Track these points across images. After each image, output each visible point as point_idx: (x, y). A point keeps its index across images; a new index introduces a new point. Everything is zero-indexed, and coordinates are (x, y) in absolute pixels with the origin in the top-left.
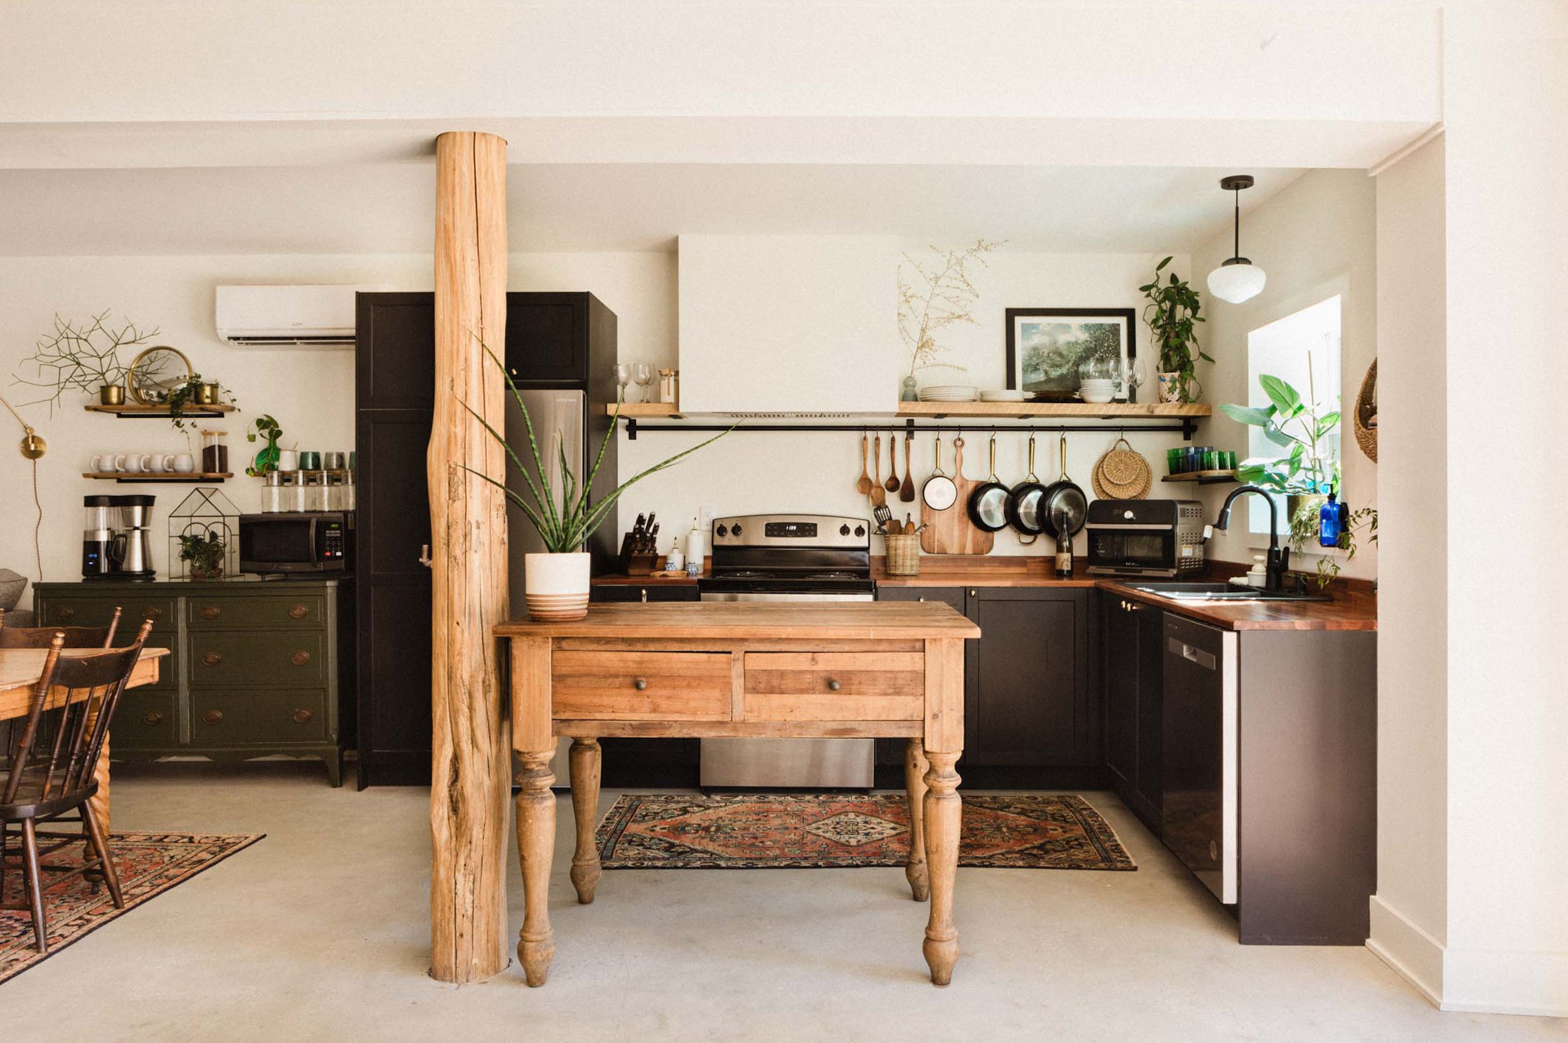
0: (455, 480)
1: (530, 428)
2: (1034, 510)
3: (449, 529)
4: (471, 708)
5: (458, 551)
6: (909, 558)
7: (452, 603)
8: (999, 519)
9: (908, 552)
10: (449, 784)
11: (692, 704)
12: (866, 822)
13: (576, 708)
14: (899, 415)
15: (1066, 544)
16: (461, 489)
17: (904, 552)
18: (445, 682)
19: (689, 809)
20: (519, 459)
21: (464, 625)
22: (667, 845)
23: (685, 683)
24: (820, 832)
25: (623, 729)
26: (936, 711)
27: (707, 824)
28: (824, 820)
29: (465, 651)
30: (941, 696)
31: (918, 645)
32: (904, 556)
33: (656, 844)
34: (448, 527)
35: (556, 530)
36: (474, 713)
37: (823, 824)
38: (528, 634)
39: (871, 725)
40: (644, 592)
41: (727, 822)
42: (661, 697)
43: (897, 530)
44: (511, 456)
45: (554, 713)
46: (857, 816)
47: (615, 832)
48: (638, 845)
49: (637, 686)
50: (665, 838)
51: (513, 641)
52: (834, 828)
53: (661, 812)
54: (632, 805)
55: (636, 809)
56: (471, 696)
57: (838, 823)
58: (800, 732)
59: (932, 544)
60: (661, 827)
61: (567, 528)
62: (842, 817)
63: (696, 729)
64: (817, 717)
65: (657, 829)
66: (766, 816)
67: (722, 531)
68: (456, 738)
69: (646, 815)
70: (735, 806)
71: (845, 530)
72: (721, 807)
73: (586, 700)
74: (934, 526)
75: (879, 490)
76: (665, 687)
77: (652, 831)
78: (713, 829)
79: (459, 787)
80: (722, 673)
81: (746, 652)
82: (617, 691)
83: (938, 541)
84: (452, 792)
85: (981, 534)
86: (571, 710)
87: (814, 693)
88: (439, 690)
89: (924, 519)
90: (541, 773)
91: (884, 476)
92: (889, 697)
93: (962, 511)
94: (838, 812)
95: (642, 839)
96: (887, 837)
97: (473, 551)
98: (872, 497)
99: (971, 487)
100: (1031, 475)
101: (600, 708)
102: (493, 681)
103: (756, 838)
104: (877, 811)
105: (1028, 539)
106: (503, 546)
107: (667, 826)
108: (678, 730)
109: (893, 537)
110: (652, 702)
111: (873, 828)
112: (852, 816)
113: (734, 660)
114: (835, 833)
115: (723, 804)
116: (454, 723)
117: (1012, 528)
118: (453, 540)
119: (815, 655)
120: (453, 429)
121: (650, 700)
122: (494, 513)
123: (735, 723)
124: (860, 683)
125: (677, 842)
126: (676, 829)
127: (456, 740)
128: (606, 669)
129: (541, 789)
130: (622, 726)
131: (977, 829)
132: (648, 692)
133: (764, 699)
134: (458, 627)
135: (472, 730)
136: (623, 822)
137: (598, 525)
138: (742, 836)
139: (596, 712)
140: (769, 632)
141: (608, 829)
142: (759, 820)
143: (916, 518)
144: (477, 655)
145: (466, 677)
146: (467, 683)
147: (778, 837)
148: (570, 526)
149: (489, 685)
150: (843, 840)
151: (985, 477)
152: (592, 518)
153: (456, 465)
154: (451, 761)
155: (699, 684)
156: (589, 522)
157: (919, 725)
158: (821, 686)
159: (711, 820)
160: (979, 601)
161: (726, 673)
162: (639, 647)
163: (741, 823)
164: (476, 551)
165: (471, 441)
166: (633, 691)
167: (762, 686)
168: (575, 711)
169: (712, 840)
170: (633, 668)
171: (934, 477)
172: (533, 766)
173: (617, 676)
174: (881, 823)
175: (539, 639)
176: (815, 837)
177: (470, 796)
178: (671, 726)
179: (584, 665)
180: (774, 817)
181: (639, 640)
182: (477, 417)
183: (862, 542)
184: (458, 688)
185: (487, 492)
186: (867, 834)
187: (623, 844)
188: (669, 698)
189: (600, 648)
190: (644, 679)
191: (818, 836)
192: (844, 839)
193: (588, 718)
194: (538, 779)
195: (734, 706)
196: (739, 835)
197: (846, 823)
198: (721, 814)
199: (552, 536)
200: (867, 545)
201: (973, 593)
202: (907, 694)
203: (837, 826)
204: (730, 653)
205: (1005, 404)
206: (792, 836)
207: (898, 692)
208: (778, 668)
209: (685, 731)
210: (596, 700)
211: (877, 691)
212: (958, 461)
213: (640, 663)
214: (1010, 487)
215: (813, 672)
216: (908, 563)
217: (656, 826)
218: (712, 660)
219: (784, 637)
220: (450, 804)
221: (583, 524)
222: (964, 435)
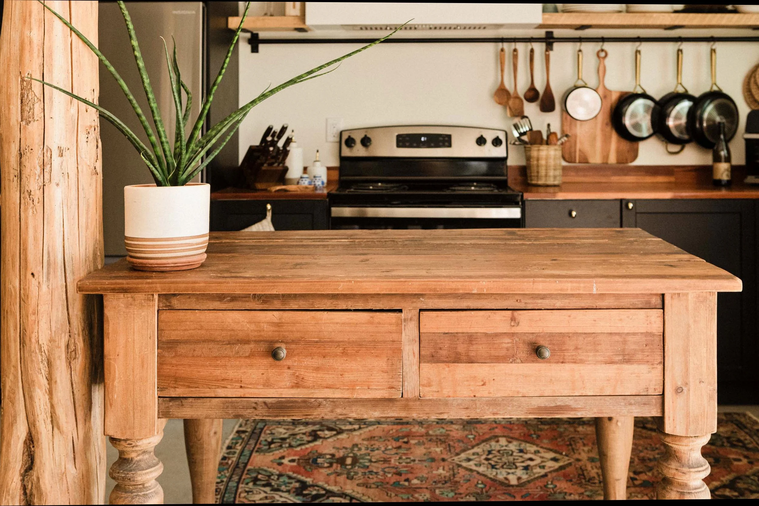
0: (30, 97)
1: (133, 33)
2: (683, 121)
3: (21, 158)
4: (50, 379)
5: (33, 185)
6: (552, 168)
7: (25, 250)
8: (646, 128)
9: (552, 162)
10: (22, 471)
11: (349, 377)
12: (521, 451)
13: (190, 382)
14: (541, 26)
15: (723, 153)
16: (38, 107)
17: (547, 163)
18: (16, 346)
19: (319, 433)
20: (116, 69)
21: (42, 277)
22: (297, 485)
23: (339, 350)
24: (471, 465)
25: (255, 408)
26: (679, 384)
27: (341, 454)
28: (473, 447)
29: (43, 308)
30: (686, 363)
31: (656, 301)
32: (547, 168)
33: (285, 483)
34: (21, 154)
35: (166, 156)
36: (53, 385)
37: (474, 454)
38: (125, 291)
39: (591, 400)
40: (269, 207)
41: (363, 451)
42: (306, 368)
43: (539, 141)
44: (106, 66)
45: (161, 388)
46: (510, 442)
47: (237, 466)
48: (264, 486)
49: (274, 355)
50: (295, 475)
51: (105, 299)
52: (487, 459)
53: (289, 438)
54: (255, 428)
55: (261, 433)
56: (50, 364)
57: (490, 452)
58: (495, 410)
59: (573, 154)
60: (290, 458)
61: (181, 154)
62: (493, 443)
63: (354, 409)
64: (518, 392)
65: (285, 461)
66: (406, 443)
67: (350, 142)
68: (30, 416)
69: (272, 442)
70: (370, 428)
71: (481, 141)
72: (355, 430)
73: (204, 372)
74: (576, 136)
75: (517, 101)
76: (311, 355)
77: (280, 464)
78: (349, 461)
79: (35, 478)
80: (389, 338)
81: (421, 310)
82: (248, 361)
83: (580, 150)
84: (25, 483)
85: (625, 145)
86: (184, 385)
87: (514, 361)
88: (9, 356)
89: (565, 128)
90: (143, 465)
91: (522, 87)
92: (615, 366)
93: (606, 121)
94: (487, 436)
95: (269, 476)
96: (550, 472)
97: (53, 185)
98: (510, 108)
99: (614, 97)
100: (679, 86)
101: (223, 382)
102: (80, 345)
103: (400, 474)
104: (530, 435)
105: (674, 148)
106: (94, 177)
107: (296, 458)
108: (329, 409)
109: (535, 148)
110: (294, 374)
111: (531, 459)
112: (503, 441)
113: (405, 320)
114: (489, 466)
115: (356, 427)
116: (29, 398)
117: (659, 138)
118: (26, 172)
119: (516, 313)
120: (27, 32)
121: (291, 371)
122: (82, 137)
123: (407, 400)
124: (577, 348)
125: (309, 480)
126: (307, 461)
127: (31, 419)
128: (232, 333)
129: (143, 484)
130: (254, 405)
131: (650, 460)
132: (289, 363)
133: (447, 369)
134: (33, 280)
135: (52, 406)
136: (246, 452)
137: (221, 148)
138: (383, 470)
139: (218, 387)
140: (453, 286)
141: (230, 462)
142: (399, 448)
143: (556, 128)
144: (59, 314)
145: (44, 340)
146: (45, 348)
147: (424, 473)
148: (184, 152)
149: (75, 350)
150: (500, 477)
151: (629, 87)
152: (214, 141)
153: (31, 79)
154: (25, 442)
155: (357, 352)
156: (209, 146)
157: (656, 401)
158: (523, 351)
159: (346, 448)
160: (637, 213)
161: (395, 336)
162: (277, 304)
163: (380, 452)
164: (58, 185)
165: (50, 48)
166: (271, 360)
167: (444, 353)
168: (189, 387)
169: (350, 478)
170: (268, 332)
171: (576, 87)
172: (133, 455)
173: (245, 341)
174: (538, 452)
175: (140, 297)
176: (468, 472)
177: (49, 489)
178: (319, 405)
179: (202, 328)
180: (416, 444)
181: (277, 296)
182: (60, 18)
183: (499, 152)
184: (33, 354)
185: (73, 111)
186: (526, 468)
187: (247, 484)
188: (317, 369)
189: (223, 306)
190: (283, 346)
191: (471, 470)
192: (501, 475)
193: (207, 395)
194: (139, 472)
195: (405, 379)
196: (380, 470)
197: (499, 451)
198: (357, 440)
199: (160, 163)
200: (504, 155)
201: (631, 205)
202: (640, 362)
203: (490, 456)
204: (400, 311)
205: (655, 15)
206: (441, 471)
207: (628, 359)
208: (465, 330)
209: (339, 411)
210: (218, 372)
211: (600, 358)
212: (601, 72)
213: (278, 325)
214: (657, 98)
215: (513, 334)
216: (551, 173)
217: (283, 457)
218: (377, 321)
219: (475, 292)
220: (22, 497)
221: (203, 148)
222: (607, 46)
